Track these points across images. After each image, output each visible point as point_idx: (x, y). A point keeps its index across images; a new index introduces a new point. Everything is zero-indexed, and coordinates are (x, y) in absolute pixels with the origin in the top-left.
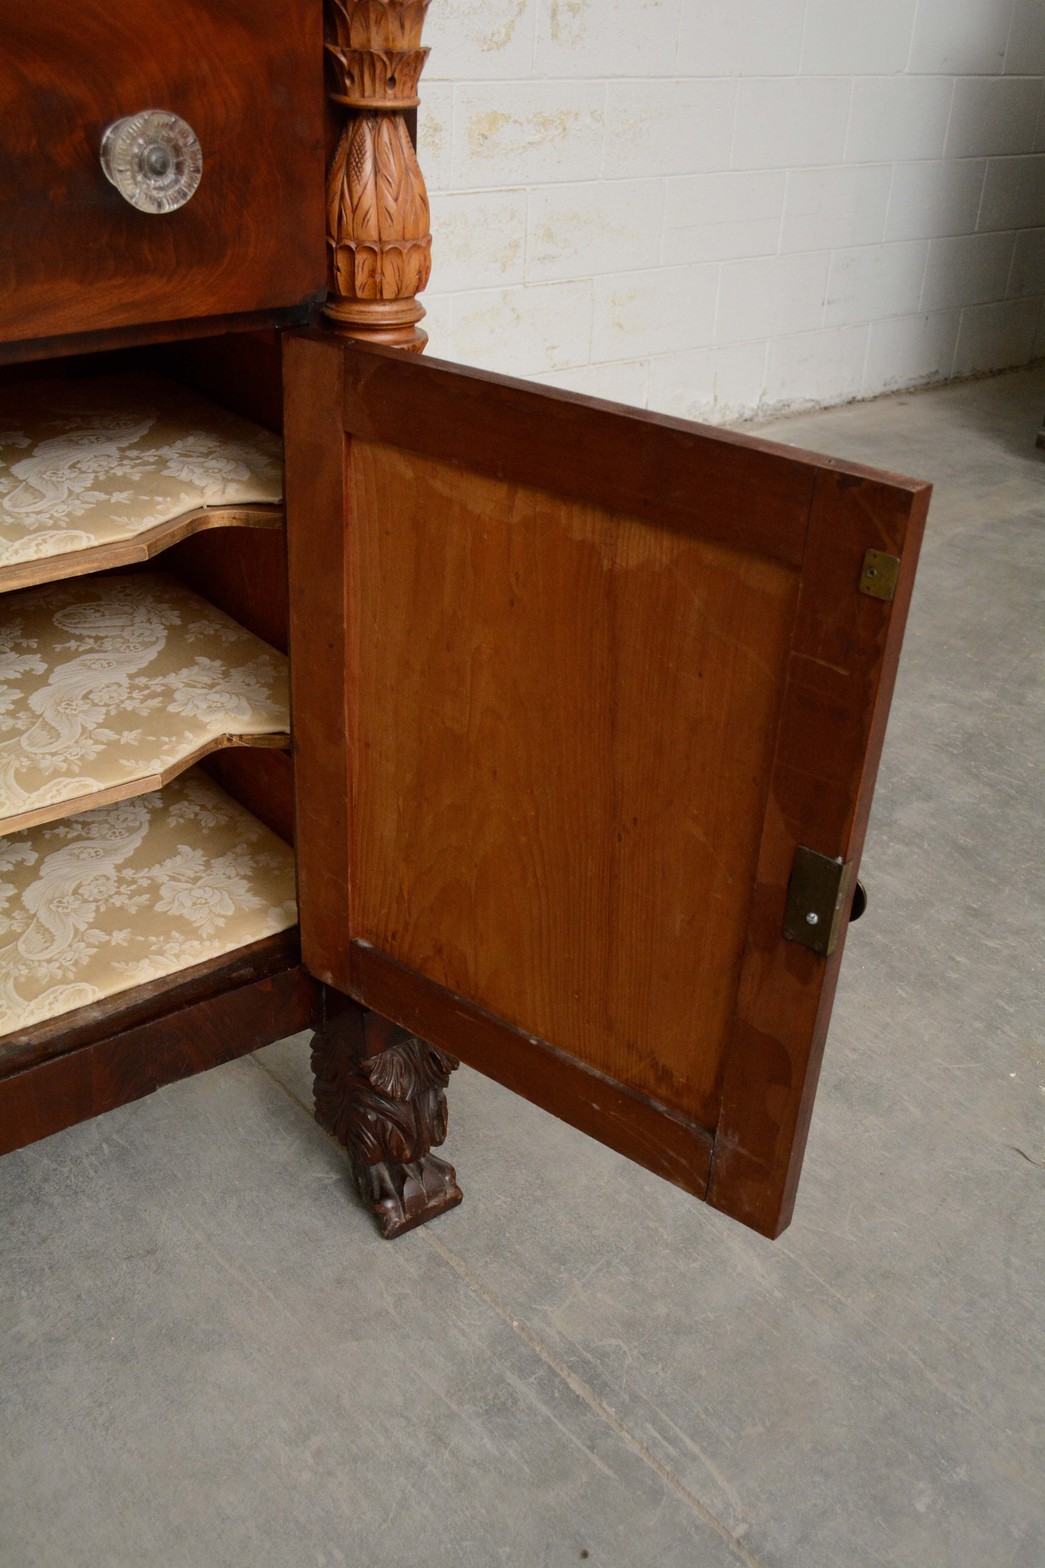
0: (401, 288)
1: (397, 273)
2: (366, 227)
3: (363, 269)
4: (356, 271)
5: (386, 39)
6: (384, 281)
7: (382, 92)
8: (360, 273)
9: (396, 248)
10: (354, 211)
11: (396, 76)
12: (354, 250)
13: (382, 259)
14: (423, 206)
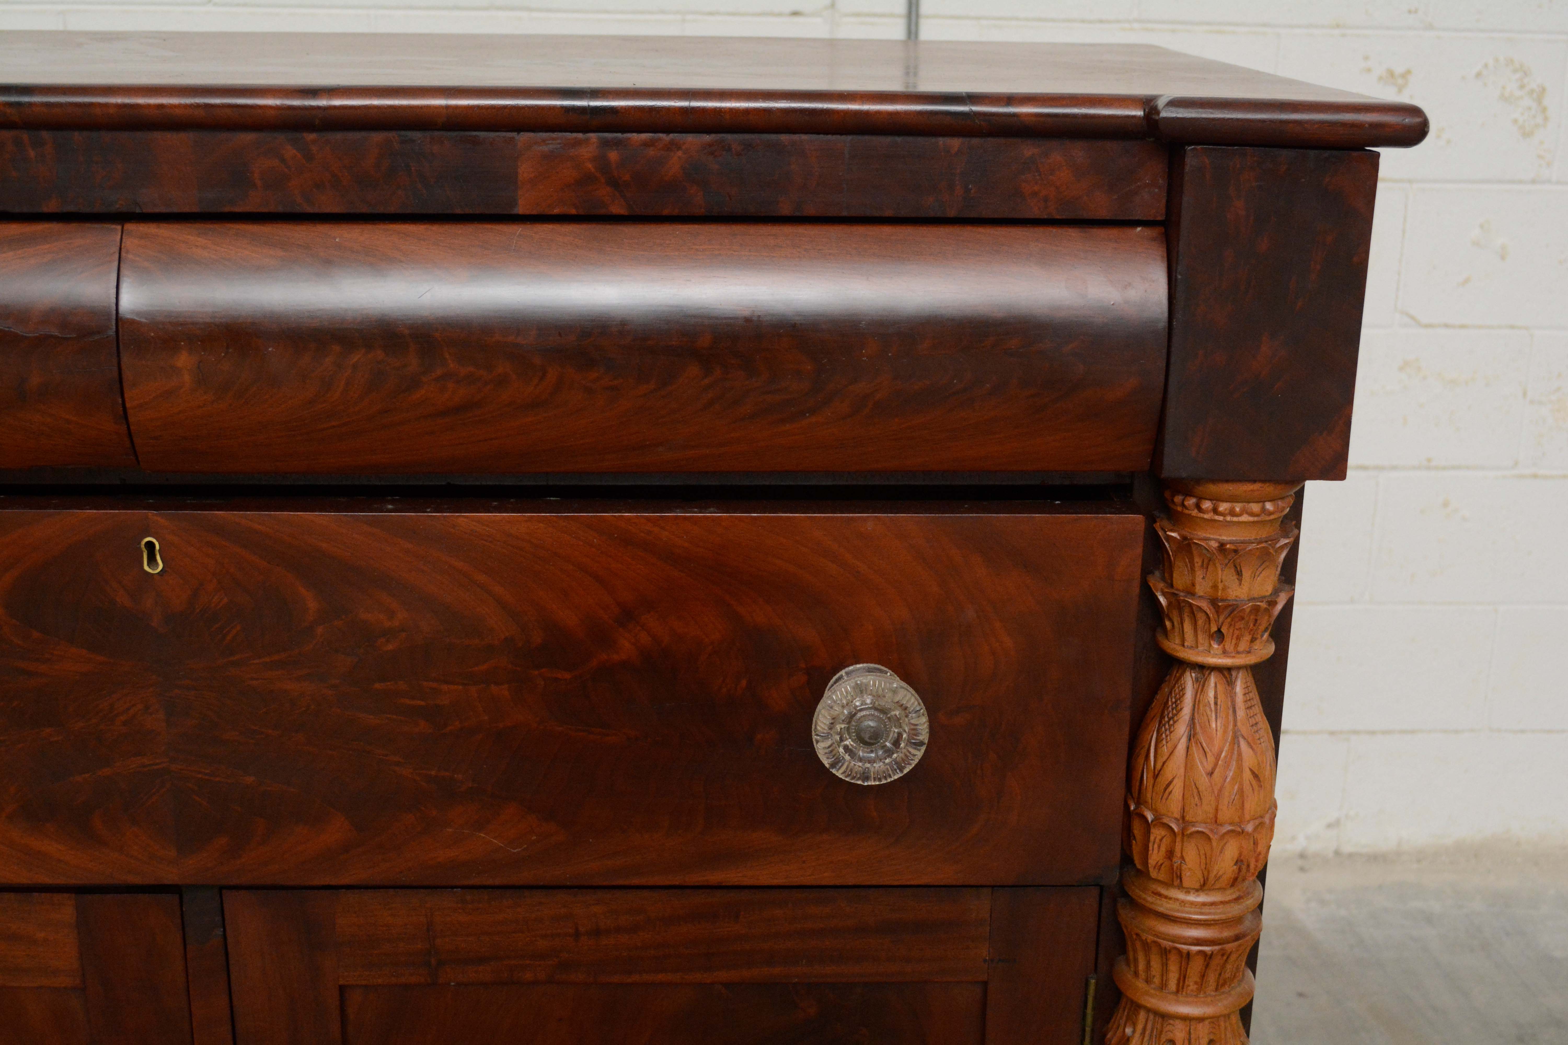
0: (1208, 879)
1: (1203, 861)
2: (1167, 799)
3: (1159, 847)
4: (1151, 848)
5: (1215, 587)
6: (1184, 867)
7: (1207, 644)
8: (1156, 851)
9: (1202, 833)
10: (1156, 776)
11: (1224, 630)
12: (1150, 822)
13: (1183, 841)
14: (1254, 782)
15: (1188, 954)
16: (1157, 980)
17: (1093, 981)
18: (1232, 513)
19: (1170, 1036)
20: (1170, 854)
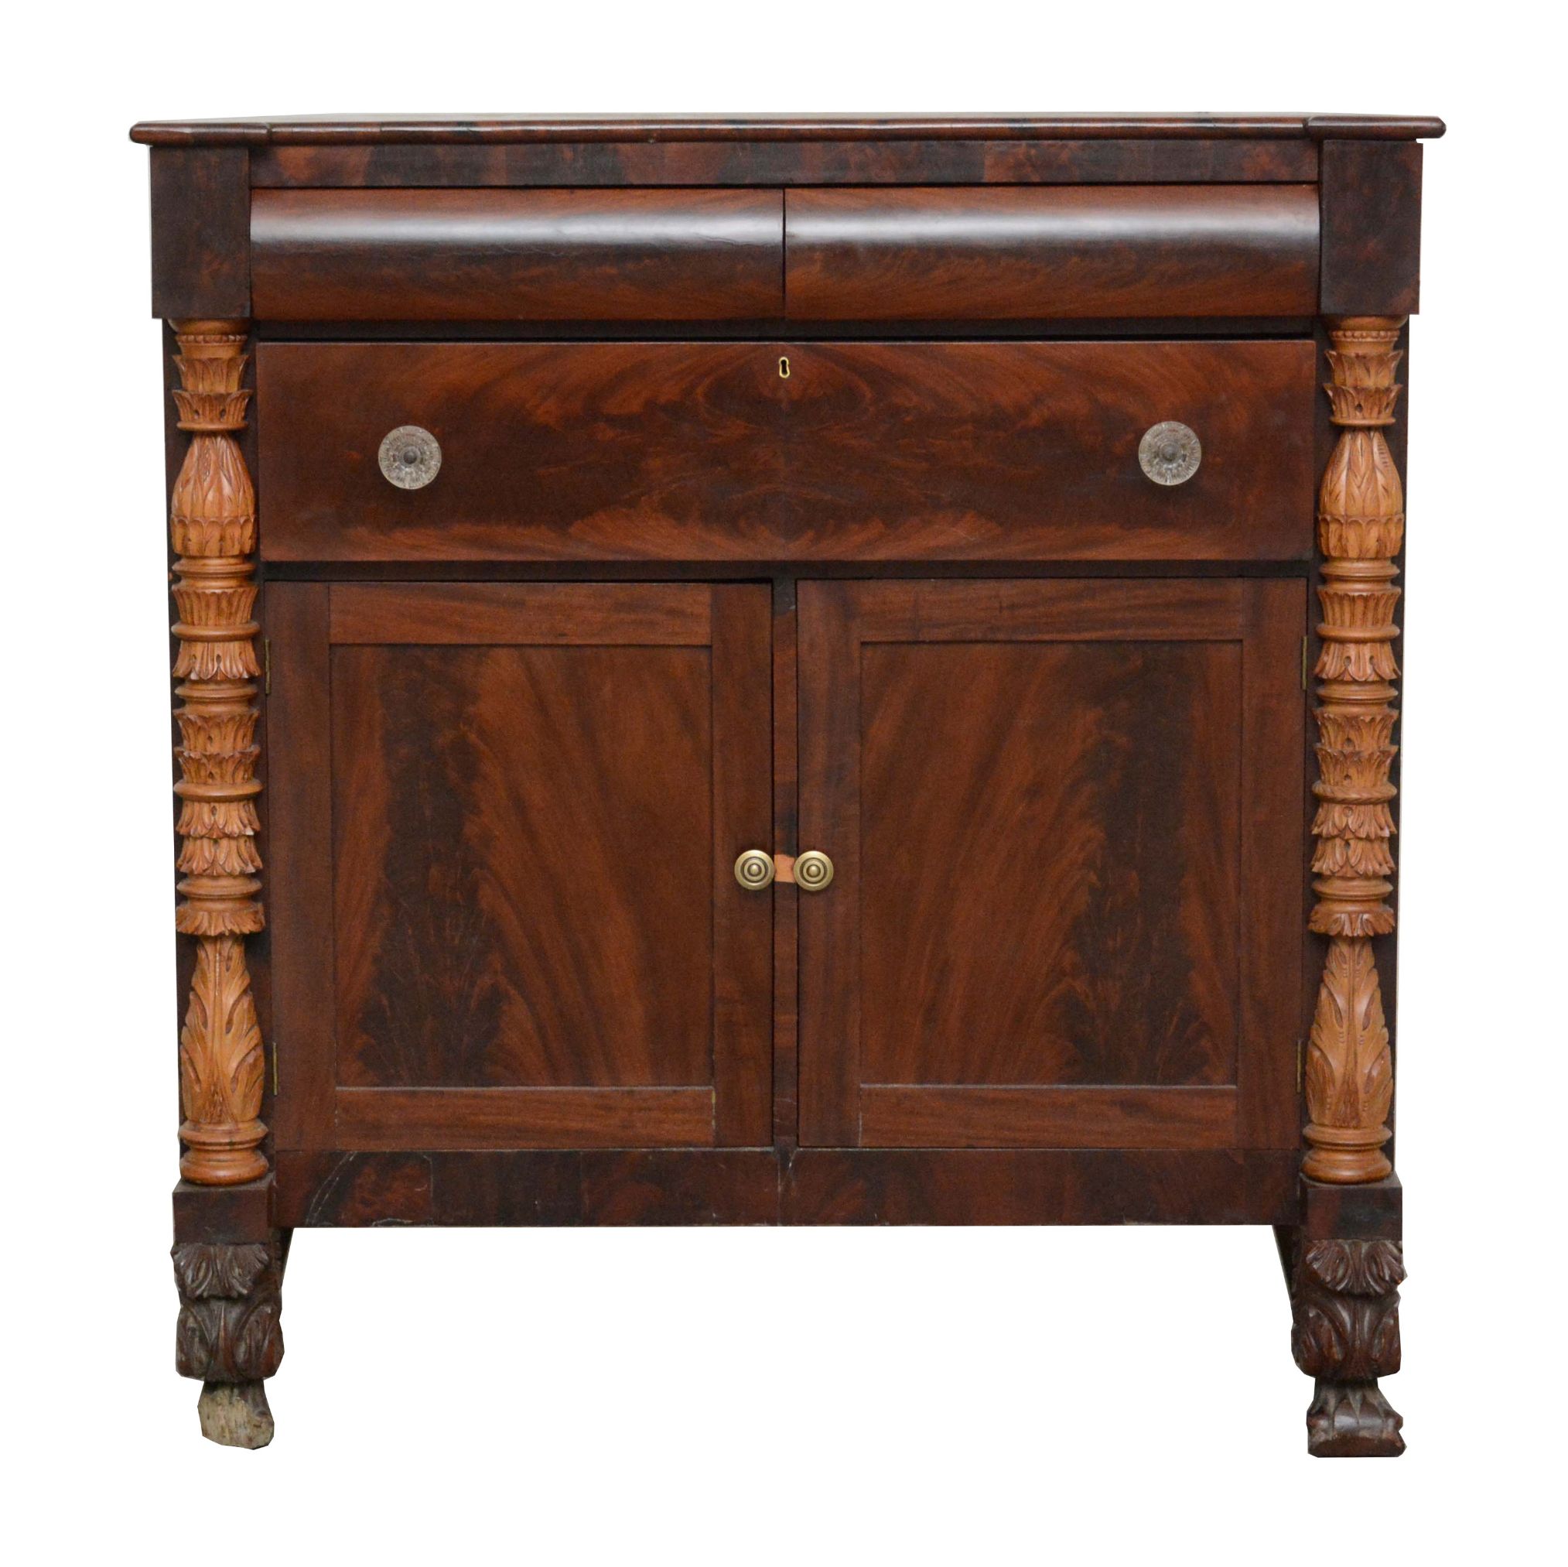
1: (1359, 539)
2: (1337, 505)
3: (1334, 535)
4: (1330, 536)
5: (1356, 380)
6: (1348, 544)
7: (1354, 412)
8: (1333, 537)
9: (1357, 521)
10: (1330, 494)
11: (1362, 404)
12: (1330, 522)
13: (1347, 528)
14: (1385, 494)
15: (1354, 597)
16: (1339, 622)
17: (1305, 638)
18: (1362, 337)
19: (1348, 654)
20: (1340, 538)
